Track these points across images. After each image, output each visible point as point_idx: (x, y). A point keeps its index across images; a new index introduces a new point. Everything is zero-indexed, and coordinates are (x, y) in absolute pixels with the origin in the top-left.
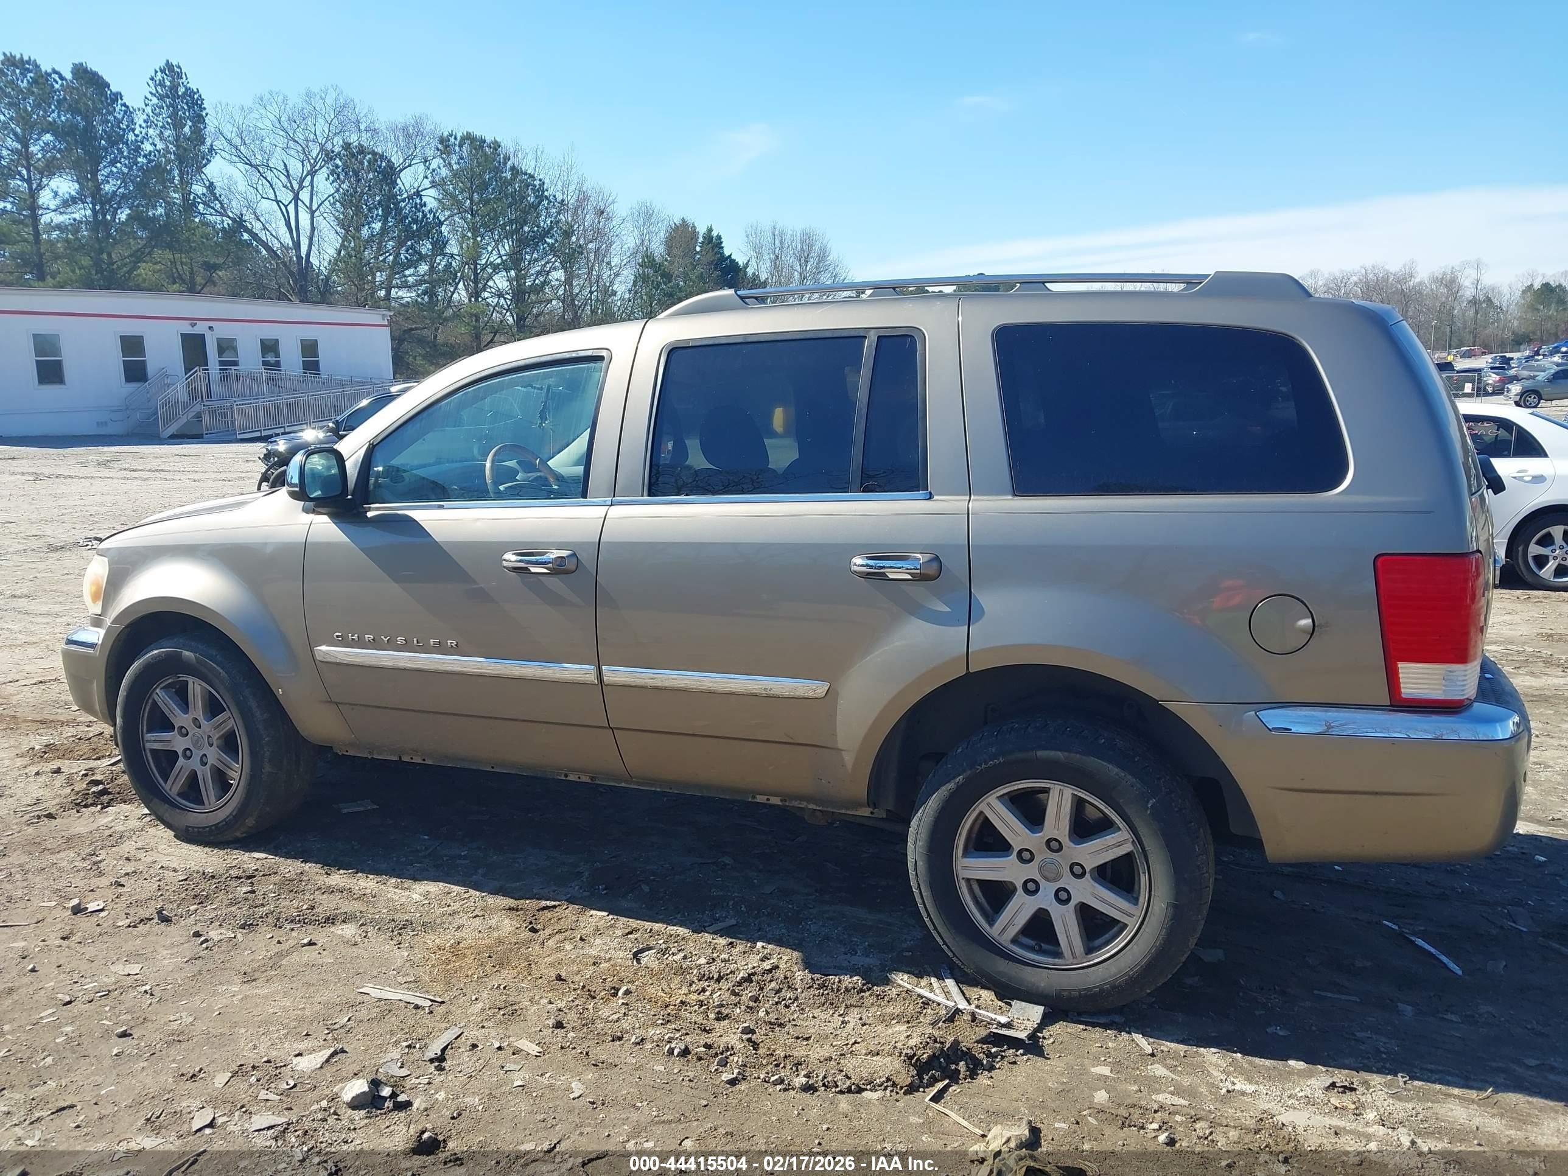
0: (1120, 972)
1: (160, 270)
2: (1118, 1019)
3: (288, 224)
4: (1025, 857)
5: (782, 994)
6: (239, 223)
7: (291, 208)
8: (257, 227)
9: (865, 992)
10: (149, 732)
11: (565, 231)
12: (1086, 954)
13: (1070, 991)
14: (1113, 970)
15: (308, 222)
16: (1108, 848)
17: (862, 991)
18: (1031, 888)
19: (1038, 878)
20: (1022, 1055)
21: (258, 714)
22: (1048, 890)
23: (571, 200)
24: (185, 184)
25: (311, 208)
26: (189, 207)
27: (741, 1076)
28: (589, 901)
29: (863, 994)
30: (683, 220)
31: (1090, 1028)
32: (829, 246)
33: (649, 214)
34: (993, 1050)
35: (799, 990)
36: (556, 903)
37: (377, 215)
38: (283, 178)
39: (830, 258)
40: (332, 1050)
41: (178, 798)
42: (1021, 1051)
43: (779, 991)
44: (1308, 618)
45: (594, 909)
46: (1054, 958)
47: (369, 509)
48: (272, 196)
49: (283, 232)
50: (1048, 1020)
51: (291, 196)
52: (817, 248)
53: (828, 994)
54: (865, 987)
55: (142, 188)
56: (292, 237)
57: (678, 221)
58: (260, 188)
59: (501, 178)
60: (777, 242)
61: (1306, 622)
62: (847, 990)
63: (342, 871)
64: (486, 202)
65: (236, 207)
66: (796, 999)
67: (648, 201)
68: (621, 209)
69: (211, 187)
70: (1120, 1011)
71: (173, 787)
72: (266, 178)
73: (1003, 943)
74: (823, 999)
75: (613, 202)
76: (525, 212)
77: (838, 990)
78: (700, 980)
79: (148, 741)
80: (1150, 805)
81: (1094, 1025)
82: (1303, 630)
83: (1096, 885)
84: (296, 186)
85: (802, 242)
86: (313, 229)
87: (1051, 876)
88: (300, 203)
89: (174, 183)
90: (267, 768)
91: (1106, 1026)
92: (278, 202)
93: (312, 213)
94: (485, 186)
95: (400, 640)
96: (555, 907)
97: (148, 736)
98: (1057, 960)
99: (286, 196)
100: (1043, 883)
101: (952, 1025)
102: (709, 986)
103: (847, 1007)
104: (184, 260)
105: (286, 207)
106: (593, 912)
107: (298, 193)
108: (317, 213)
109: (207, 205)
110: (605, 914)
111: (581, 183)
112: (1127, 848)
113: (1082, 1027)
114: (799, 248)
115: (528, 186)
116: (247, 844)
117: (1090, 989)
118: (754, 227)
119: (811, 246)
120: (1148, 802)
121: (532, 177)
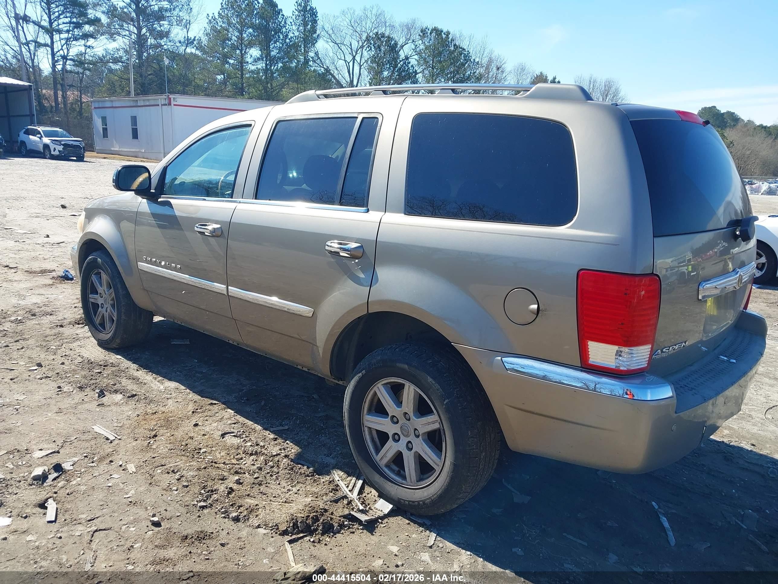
0: (428, 496)
1: (292, 92)
2: (428, 522)
3: (349, 72)
4: (394, 420)
5: (273, 469)
6: (327, 70)
7: (351, 64)
8: (336, 73)
9: (309, 477)
10: (91, 294)
11: (478, 78)
12: (417, 481)
13: (405, 500)
14: (426, 494)
15: (358, 71)
16: (429, 424)
17: (308, 476)
18: (396, 438)
19: (400, 433)
20: (361, 529)
21: (120, 291)
22: (404, 441)
23: (485, 61)
24: (306, 52)
25: (360, 64)
26: (307, 61)
27: (209, 506)
28: (228, 405)
29: (308, 478)
30: (541, 73)
31: (412, 524)
32: (620, 88)
33: (523, 69)
34: (346, 523)
35: (281, 469)
36: (217, 402)
37: (387, 67)
38: (349, 49)
39: (620, 95)
40: (54, 450)
41: (98, 326)
42: (361, 527)
43: (272, 467)
44: (536, 304)
45: (229, 409)
46: (403, 480)
47: (160, 198)
48: (343, 58)
49: (347, 75)
50: (392, 514)
51: (351, 57)
52: (613, 89)
53: (292, 474)
54: (310, 474)
55: (287, 53)
56: (350, 77)
57: (539, 74)
58: (338, 54)
59: (448, 50)
60: (591, 86)
61: (535, 307)
62: (301, 474)
63: (145, 370)
64: (440, 62)
65: (328, 63)
66: (278, 473)
67: (524, 63)
68: (509, 67)
69: (317, 54)
70: (430, 518)
71: (97, 320)
72: (341, 49)
73: (381, 465)
74: (289, 476)
75: (505, 63)
76: (459, 68)
77: (297, 473)
78: (243, 454)
79: (90, 298)
80: (445, 403)
81: (415, 522)
82: (532, 311)
83: (424, 443)
84: (354, 54)
85: (605, 86)
86: (360, 74)
87: (405, 433)
88: (355, 61)
89: (301, 52)
90: (123, 317)
91: (420, 525)
92: (345, 61)
93: (361, 66)
94: (440, 54)
95: (163, 263)
96: (215, 404)
97: (90, 296)
98: (403, 481)
99: (349, 58)
100: (402, 437)
101: (334, 504)
102: (245, 457)
103: (298, 482)
104: (302, 88)
105: (349, 63)
106: (229, 410)
107: (355, 56)
108: (362, 67)
109: (314, 61)
110: (233, 412)
111: (491, 52)
112: (436, 426)
113: (407, 521)
114: (603, 89)
115: (461, 54)
116: (117, 351)
117: (413, 502)
118: (580, 77)
119: (610, 87)
120: (444, 401)
121: (464, 49)
